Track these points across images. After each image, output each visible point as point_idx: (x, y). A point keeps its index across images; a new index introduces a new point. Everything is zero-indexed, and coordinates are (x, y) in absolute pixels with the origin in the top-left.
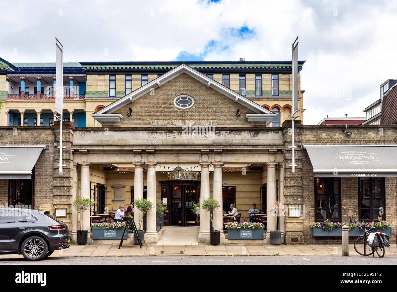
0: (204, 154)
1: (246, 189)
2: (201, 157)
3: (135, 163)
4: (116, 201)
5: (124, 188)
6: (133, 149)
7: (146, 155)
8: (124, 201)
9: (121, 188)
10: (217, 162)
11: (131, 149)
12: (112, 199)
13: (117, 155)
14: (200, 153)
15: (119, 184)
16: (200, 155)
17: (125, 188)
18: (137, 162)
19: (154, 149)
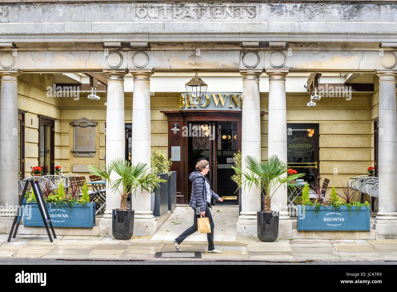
0: (249, 51)
1: (341, 128)
2: (243, 57)
3: (109, 70)
4: (80, 152)
5: (95, 126)
6: (103, 40)
7: (131, 54)
8: (95, 152)
9: (89, 126)
10: (275, 67)
11: (99, 40)
12: (71, 148)
13: (71, 54)
14: (241, 49)
15: (84, 119)
16: (241, 54)
17: (97, 127)
18: (112, 69)
19: (147, 40)
